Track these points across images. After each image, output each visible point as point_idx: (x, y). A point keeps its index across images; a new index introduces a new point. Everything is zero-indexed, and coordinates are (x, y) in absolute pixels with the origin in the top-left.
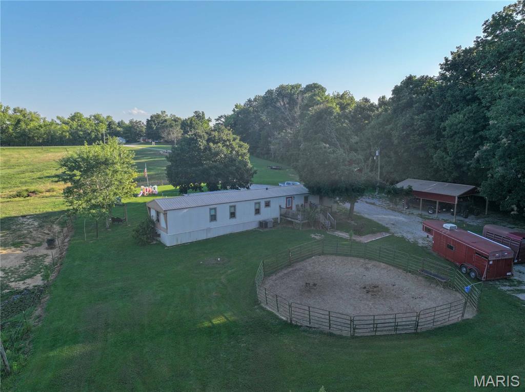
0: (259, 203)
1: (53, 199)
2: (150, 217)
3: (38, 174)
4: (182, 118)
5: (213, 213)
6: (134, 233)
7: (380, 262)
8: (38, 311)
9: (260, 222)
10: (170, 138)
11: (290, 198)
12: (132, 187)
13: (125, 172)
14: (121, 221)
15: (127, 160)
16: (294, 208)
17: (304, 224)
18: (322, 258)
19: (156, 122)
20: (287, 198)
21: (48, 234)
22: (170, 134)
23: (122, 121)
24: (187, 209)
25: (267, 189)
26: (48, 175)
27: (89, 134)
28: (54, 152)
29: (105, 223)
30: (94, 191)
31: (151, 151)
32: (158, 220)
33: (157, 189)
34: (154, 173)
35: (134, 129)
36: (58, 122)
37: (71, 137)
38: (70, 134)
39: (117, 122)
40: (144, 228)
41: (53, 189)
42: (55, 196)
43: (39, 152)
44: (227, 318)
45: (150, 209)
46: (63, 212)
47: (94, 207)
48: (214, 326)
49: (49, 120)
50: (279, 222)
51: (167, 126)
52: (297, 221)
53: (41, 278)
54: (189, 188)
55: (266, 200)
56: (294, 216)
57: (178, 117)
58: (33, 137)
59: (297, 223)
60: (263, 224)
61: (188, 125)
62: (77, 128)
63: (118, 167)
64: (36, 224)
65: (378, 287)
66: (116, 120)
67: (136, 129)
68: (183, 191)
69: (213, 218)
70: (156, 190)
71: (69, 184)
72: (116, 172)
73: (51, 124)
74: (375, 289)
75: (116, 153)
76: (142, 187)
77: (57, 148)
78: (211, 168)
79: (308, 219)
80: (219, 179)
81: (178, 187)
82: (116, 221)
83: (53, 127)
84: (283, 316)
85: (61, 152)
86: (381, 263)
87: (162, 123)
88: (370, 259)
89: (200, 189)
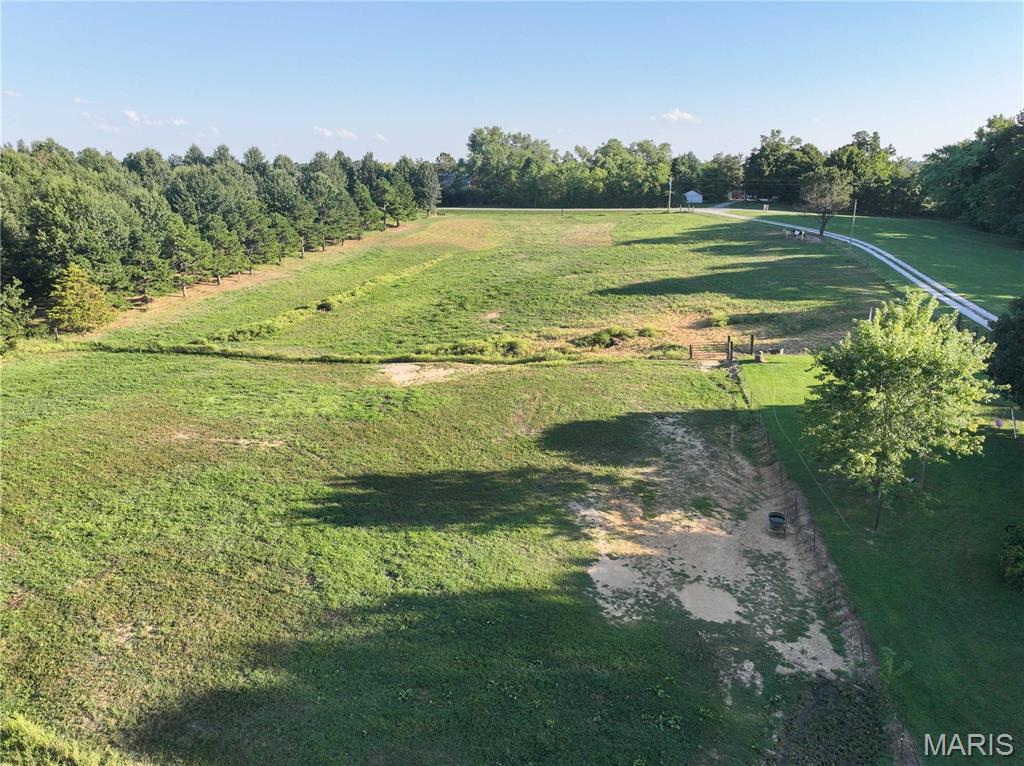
3: (591, 281)
22: (825, 196)
27: (640, 186)
28: (583, 222)
35: (723, 173)
37: (607, 191)
38: (606, 185)
49: (561, 153)
58: (546, 190)
62: (617, 173)
67: (725, 175)
77: (585, 214)
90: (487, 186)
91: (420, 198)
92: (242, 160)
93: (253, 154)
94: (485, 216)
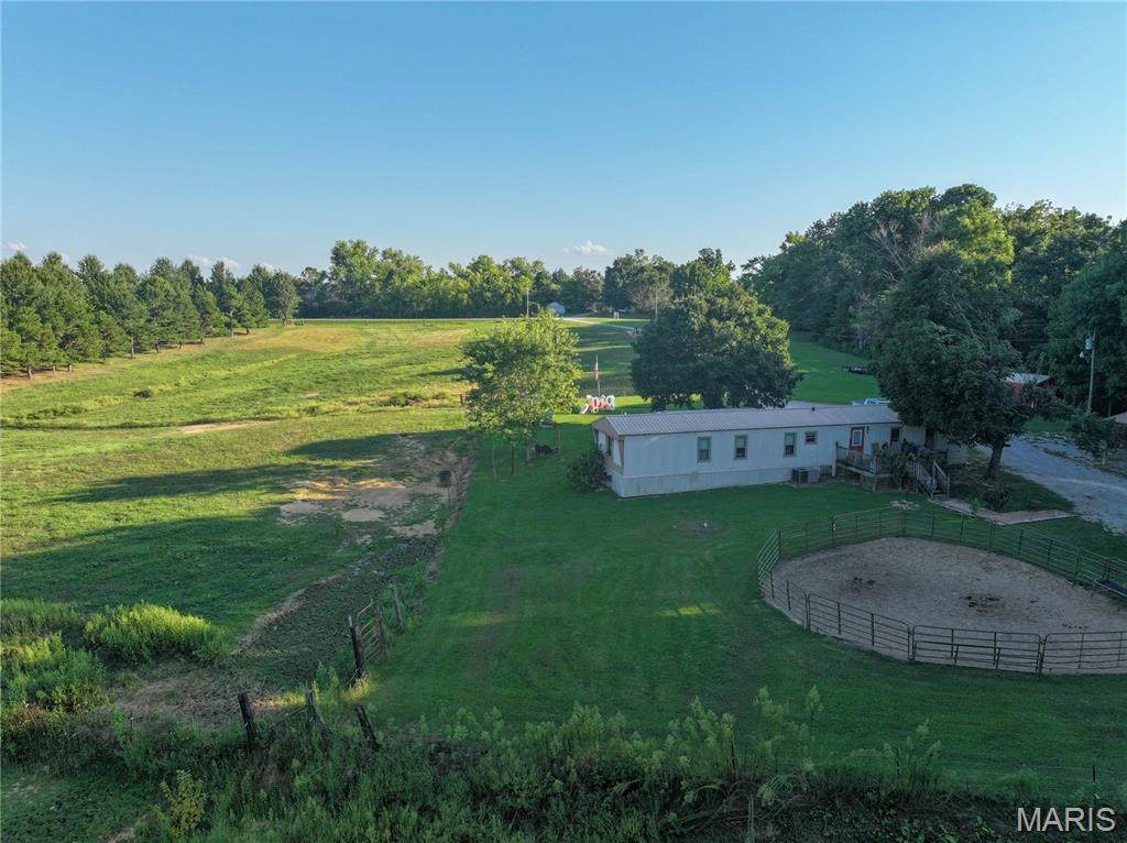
0: (794, 435)
1: (445, 411)
2: (596, 447)
3: (419, 369)
4: (675, 263)
5: (704, 446)
6: (569, 470)
7: (1021, 560)
8: (432, 566)
9: (794, 471)
10: (647, 305)
11: (858, 430)
12: (571, 394)
13: (562, 369)
14: (551, 451)
15: (566, 348)
16: (867, 450)
17: (881, 481)
18: (900, 542)
19: (624, 272)
20: (853, 429)
21: (439, 464)
22: (648, 297)
23: (561, 271)
24: (659, 436)
25: (813, 409)
26: (434, 370)
27: (502, 297)
28: (443, 329)
29: (525, 454)
30: (511, 398)
31: (611, 329)
32: (609, 452)
33: (613, 401)
34: (613, 373)
35: (583, 286)
36: (451, 273)
37: (471, 302)
38: (469, 296)
39: (551, 273)
40: (586, 464)
41: (443, 394)
42: (445, 406)
43: (419, 330)
44: (704, 610)
45: (597, 431)
46: (460, 432)
47: (510, 424)
48: (680, 617)
49: (436, 270)
50: (833, 475)
51: (643, 282)
52: (866, 474)
53: (433, 525)
54: (669, 402)
55: (807, 429)
56: (863, 465)
57: (668, 261)
58: (411, 301)
59: (868, 478)
60: (799, 476)
61: (685, 279)
62: (481, 286)
63: (550, 359)
64: (422, 448)
65: (998, 600)
66: (550, 269)
67: (586, 287)
68: (658, 406)
69: (704, 455)
70: (613, 403)
71: (476, 386)
72: (546, 367)
73: (441, 276)
74: (989, 603)
75: (549, 336)
76: (589, 397)
77: (447, 322)
78: (711, 366)
79: (892, 472)
80: (724, 387)
81: (649, 401)
82: (543, 450)
83: (442, 284)
84: (798, 618)
85: (455, 329)
86: (1023, 564)
87: (636, 275)
88: (1000, 553)
89: (690, 405)
90: (350, 298)
91: (274, 308)
92: (77, 269)
93: (90, 264)
94: (343, 325)
